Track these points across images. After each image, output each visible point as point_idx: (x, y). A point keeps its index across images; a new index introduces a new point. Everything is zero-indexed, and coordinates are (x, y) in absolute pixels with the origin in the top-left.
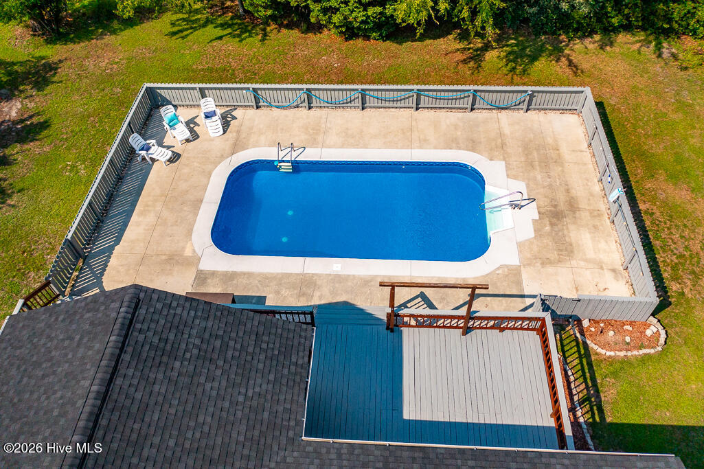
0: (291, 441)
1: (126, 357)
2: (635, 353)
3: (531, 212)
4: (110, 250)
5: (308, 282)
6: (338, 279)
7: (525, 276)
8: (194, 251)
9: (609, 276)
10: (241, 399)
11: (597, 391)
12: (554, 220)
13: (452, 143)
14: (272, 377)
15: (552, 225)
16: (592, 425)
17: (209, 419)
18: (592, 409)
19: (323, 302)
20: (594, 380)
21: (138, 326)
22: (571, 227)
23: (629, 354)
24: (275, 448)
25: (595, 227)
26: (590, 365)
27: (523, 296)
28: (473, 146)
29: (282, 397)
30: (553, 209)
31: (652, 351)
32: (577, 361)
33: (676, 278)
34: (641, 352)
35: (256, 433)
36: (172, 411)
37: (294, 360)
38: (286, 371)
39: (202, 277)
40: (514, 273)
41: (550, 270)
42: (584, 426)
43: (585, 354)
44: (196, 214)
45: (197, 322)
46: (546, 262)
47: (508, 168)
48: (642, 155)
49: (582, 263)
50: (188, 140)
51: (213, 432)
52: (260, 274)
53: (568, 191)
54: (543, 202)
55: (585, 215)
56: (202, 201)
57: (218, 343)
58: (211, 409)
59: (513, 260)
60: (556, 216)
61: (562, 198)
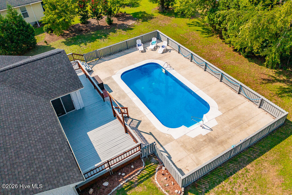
0: (48, 99)
1: (45, 59)
2: (163, 190)
4: (105, 61)
6: (131, 101)
7: (172, 143)
8: (116, 72)
10: (51, 83)
11: (137, 185)
12: (208, 140)
14: (61, 86)
15: (205, 140)
16: (122, 188)
17: (42, 80)
18: (129, 186)
20: (141, 182)
21: (54, 56)
22: (210, 147)
23: (161, 188)
24: (44, 96)
26: (147, 178)
27: (162, 146)
29: (58, 91)
30: (213, 138)
32: (146, 173)
34: (165, 192)
35: (45, 91)
36: (39, 73)
37: (70, 88)
38: (66, 88)
39: (109, 78)
40: (170, 139)
41: (181, 149)
42: (120, 185)
43: (151, 175)
45: (64, 65)
46: (184, 146)
47: (220, 116)
49: (194, 158)
51: (39, 83)
53: (229, 138)
54: (214, 133)
55: (221, 149)
57: (62, 71)
58: (44, 79)
59: (176, 137)
60: (210, 140)
61: (223, 138)
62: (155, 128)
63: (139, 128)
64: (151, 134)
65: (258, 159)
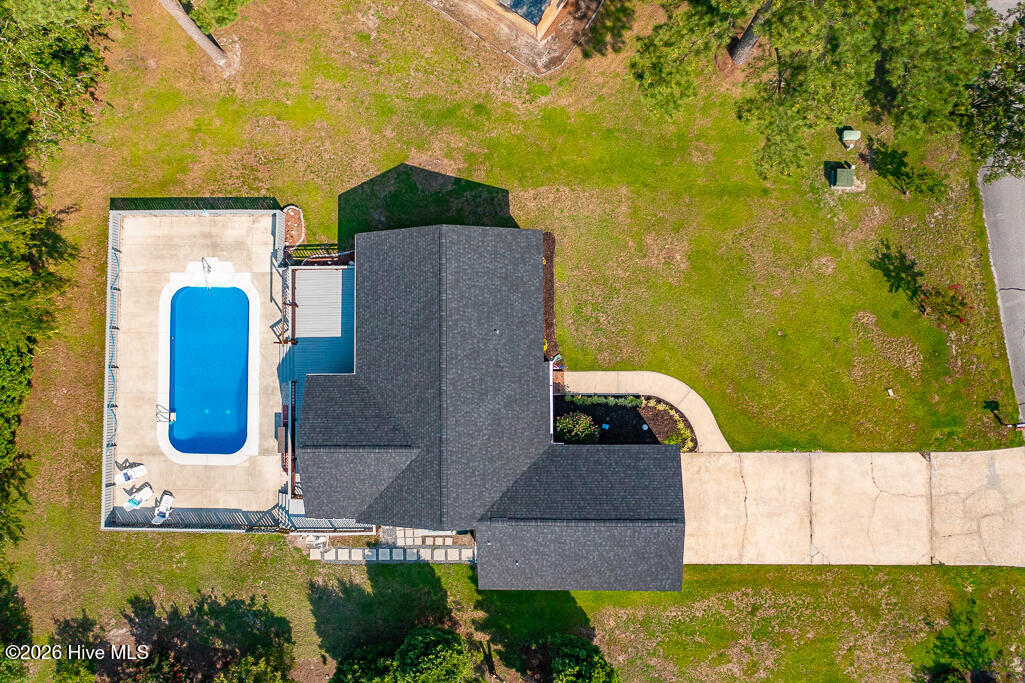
0: (356, 377)
2: (303, 223)
3: (212, 261)
4: (245, 514)
5: (265, 391)
6: (262, 374)
7: (258, 271)
8: (245, 461)
9: (256, 225)
10: (341, 399)
11: (325, 245)
12: (219, 249)
13: (153, 306)
14: (332, 389)
15: (222, 250)
16: (340, 250)
18: (332, 249)
19: (278, 381)
20: (318, 245)
22: (224, 239)
23: (303, 226)
24: (359, 383)
25: (223, 226)
26: (309, 246)
27: (271, 273)
28: (155, 292)
29: (339, 383)
30: (210, 248)
31: (302, 215)
33: (258, 189)
34: (303, 220)
35: (354, 391)
36: (348, 422)
38: (328, 384)
39: (264, 452)
40: (256, 276)
41: (254, 256)
42: (340, 254)
43: (304, 247)
44: (217, 467)
46: (249, 257)
47: (176, 271)
48: (164, 184)
49: (249, 238)
50: (151, 488)
52: (261, 418)
53: (195, 237)
54: (205, 253)
55: (214, 231)
56: (206, 466)
59: (248, 276)
60: (215, 247)
61: (201, 241)
62: (262, 303)
63: (279, 316)
64: (272, 299)
65: (189, 196)
